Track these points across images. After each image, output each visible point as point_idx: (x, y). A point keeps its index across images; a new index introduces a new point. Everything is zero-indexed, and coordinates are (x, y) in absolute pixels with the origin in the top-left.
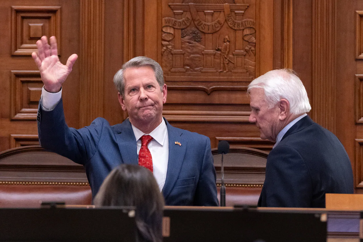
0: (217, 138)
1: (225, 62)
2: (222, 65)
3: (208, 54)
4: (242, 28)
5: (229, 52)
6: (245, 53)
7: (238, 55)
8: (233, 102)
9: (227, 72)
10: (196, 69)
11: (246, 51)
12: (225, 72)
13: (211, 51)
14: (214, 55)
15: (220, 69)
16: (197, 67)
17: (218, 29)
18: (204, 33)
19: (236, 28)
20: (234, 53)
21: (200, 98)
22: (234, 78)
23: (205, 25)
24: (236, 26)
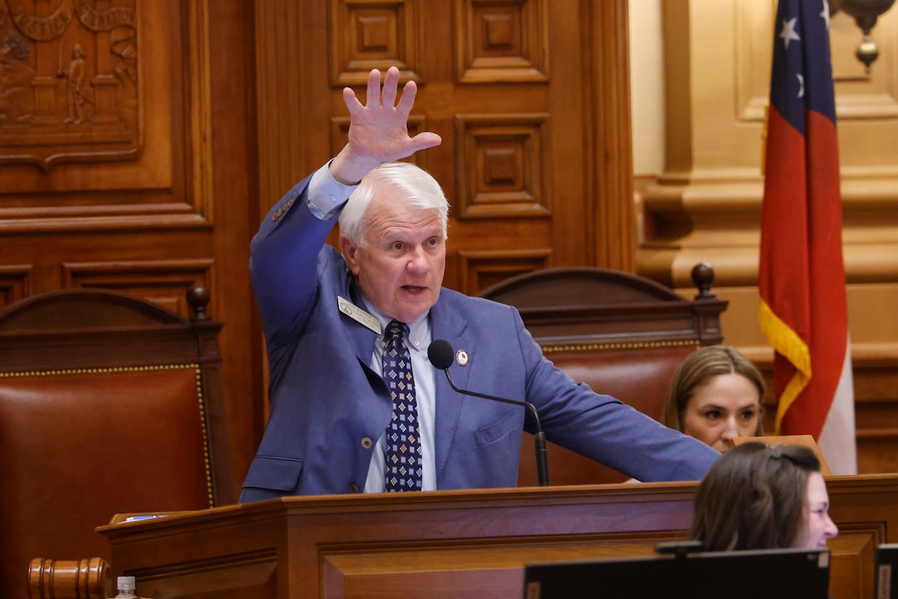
0: (68, 265)
1: (77, 102)
2: (71, 109)
3: (43, 87)
4: (109, 27)
5: (83, 80)
6: (116, 81)
7: (103, 85)
8: (93, 186)
9: (82, 123)
10: (21, 118)
11: (116, 75)
12: (77, 122)
13: (49, 79)
14: (55, 87)
15: (68, 116)
16: (22, 114)
17: (62, 30)
18: (34, 41)
19: (95, 28)
20: (93, 80)
21: (28, 181)
22: (95, 135)
23: (36, 23)
24: (97, 22)
